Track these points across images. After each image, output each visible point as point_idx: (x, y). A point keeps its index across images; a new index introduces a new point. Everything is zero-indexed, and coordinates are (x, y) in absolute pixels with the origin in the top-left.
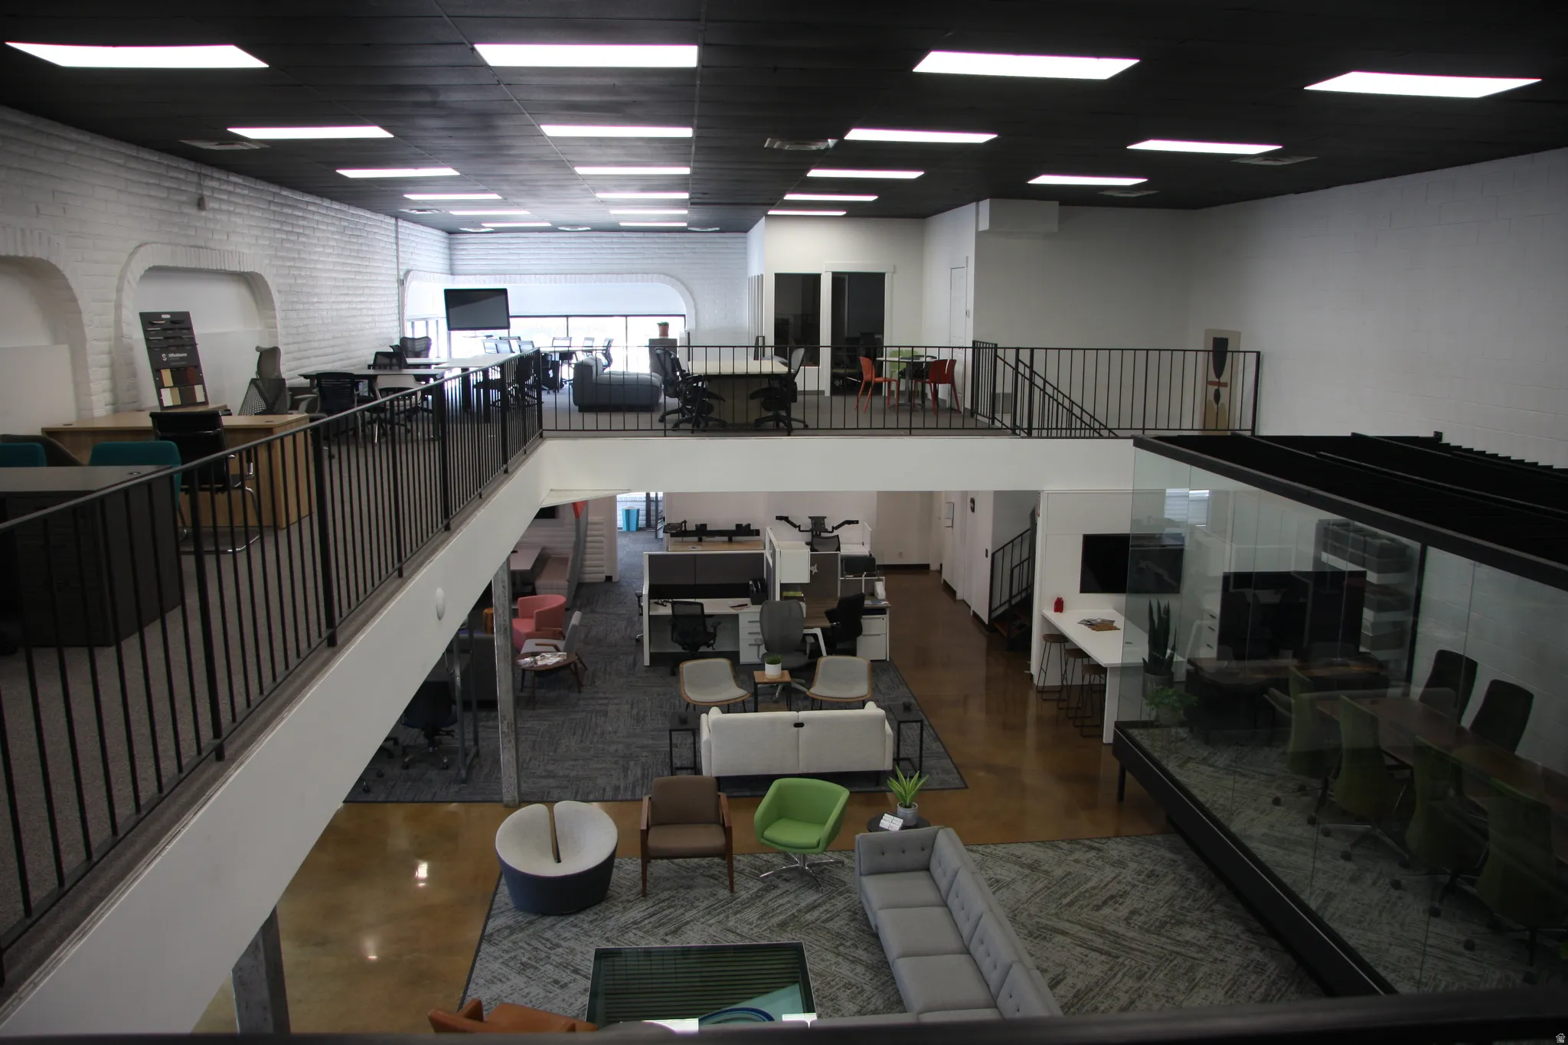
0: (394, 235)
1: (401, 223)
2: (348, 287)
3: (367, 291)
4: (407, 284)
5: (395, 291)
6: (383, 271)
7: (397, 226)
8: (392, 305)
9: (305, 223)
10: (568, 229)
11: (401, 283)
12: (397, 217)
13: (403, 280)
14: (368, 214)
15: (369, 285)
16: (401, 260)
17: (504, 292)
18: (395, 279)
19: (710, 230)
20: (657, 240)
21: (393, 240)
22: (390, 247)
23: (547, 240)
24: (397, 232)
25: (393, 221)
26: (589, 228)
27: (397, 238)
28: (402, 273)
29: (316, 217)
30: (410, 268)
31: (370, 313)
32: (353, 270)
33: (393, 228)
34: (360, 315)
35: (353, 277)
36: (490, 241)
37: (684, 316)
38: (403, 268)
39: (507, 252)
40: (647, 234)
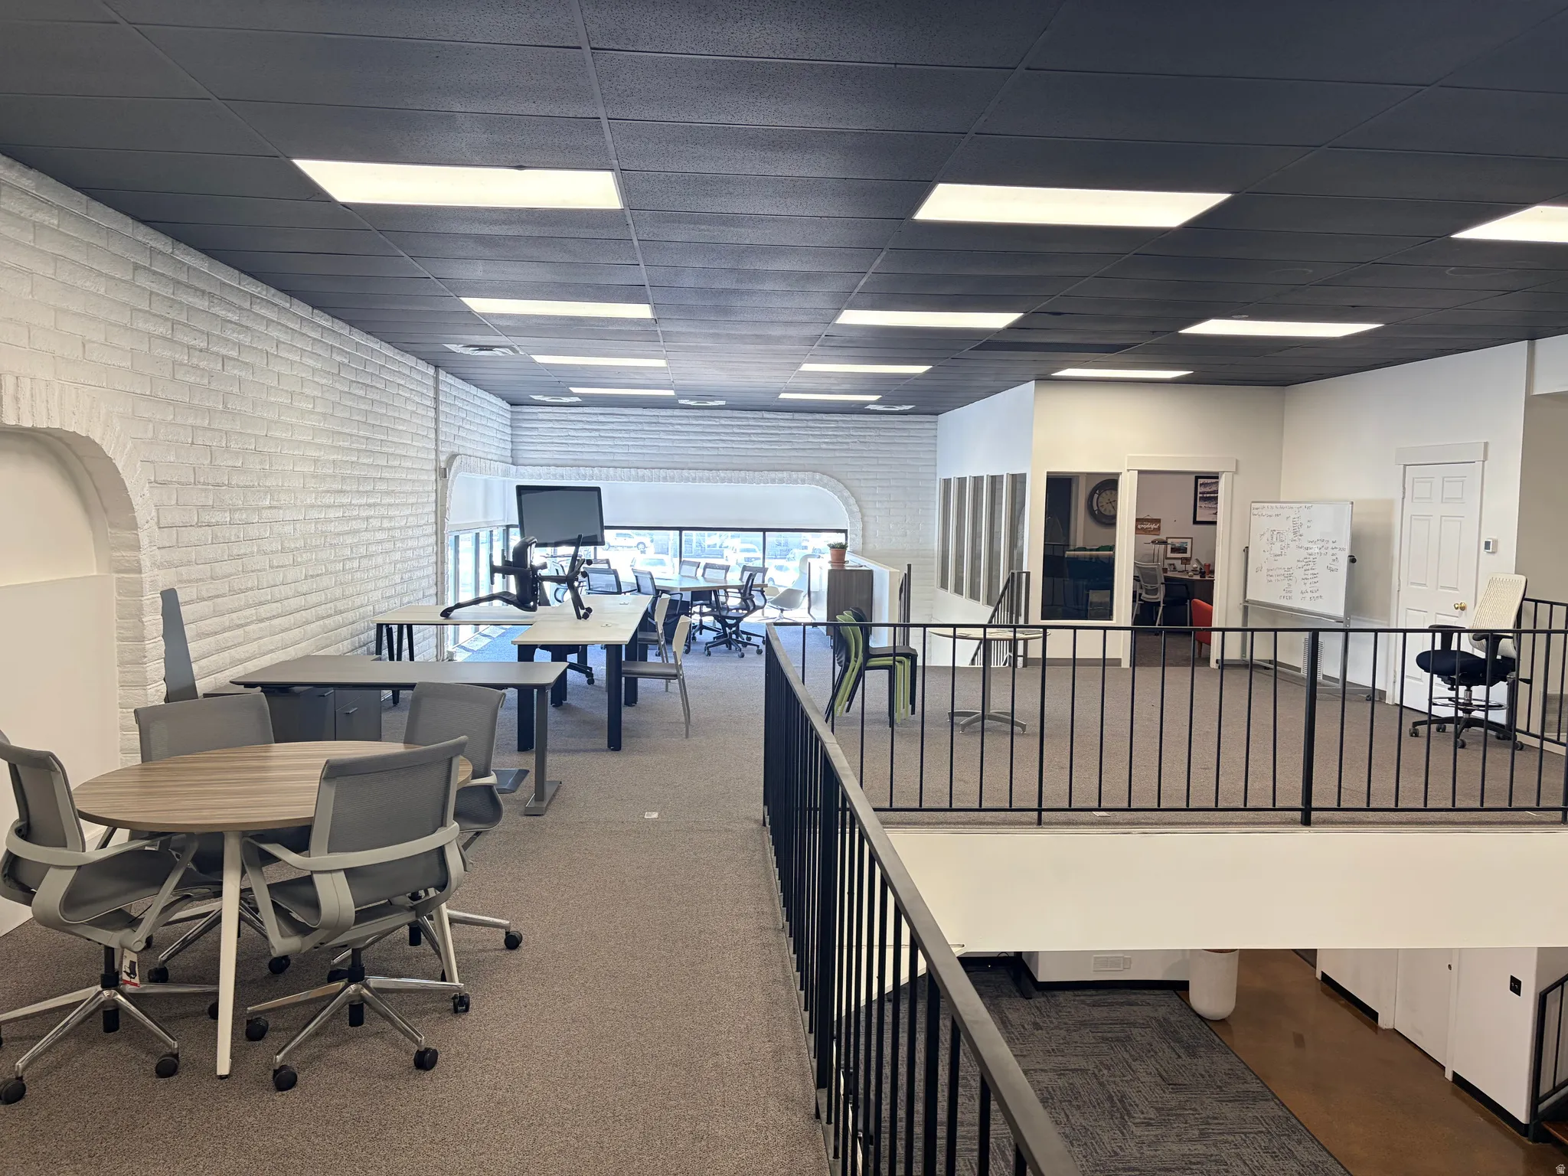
0: (432, 394)
1: (443, 375)
2: (343, 478)
3: (382, 486)
4: (451, 476)
5: (431, 487)
6: (412, 453)
7: (436, 379)
8: (426, 510)
9: (246, 339)
10: (692, 403)
11: (443, 473)
12: (439, 362)
13: (445, 469)
14: (388, 351)
15: (386, 475)
16: (442, 437)
17: (598, 490)
18: (431, 466)
19: (898, 408)
20: (811, 424)
21: (430, 403)
22: (424, 413)
23: (654, 420)
24: (437, 390)
25: (431, 371)
26: (722, 403)
27: (436, 399)
28: (443, 458)
29: (275, 333)
30: (456, 450)
31: (386, 524)
32: (355, 446)
33: (431, 382)
34: (366, 530)
35: (354, 459)
36: (573, 418)
37: (845, 531)
38: (446, 450)
39: (597, 434)
40: (797, 416)
